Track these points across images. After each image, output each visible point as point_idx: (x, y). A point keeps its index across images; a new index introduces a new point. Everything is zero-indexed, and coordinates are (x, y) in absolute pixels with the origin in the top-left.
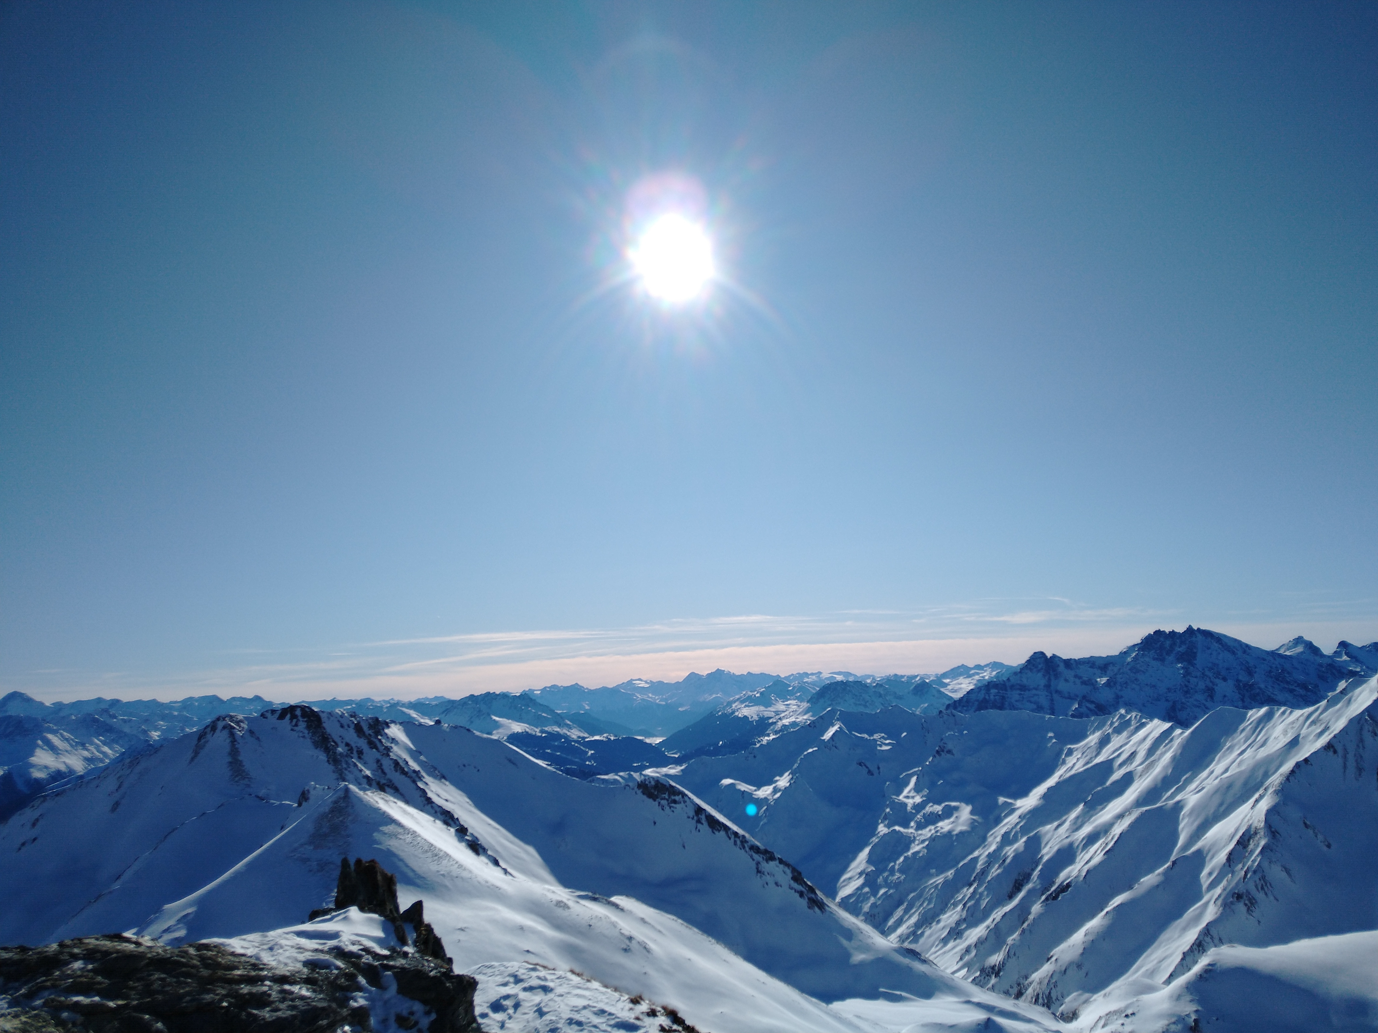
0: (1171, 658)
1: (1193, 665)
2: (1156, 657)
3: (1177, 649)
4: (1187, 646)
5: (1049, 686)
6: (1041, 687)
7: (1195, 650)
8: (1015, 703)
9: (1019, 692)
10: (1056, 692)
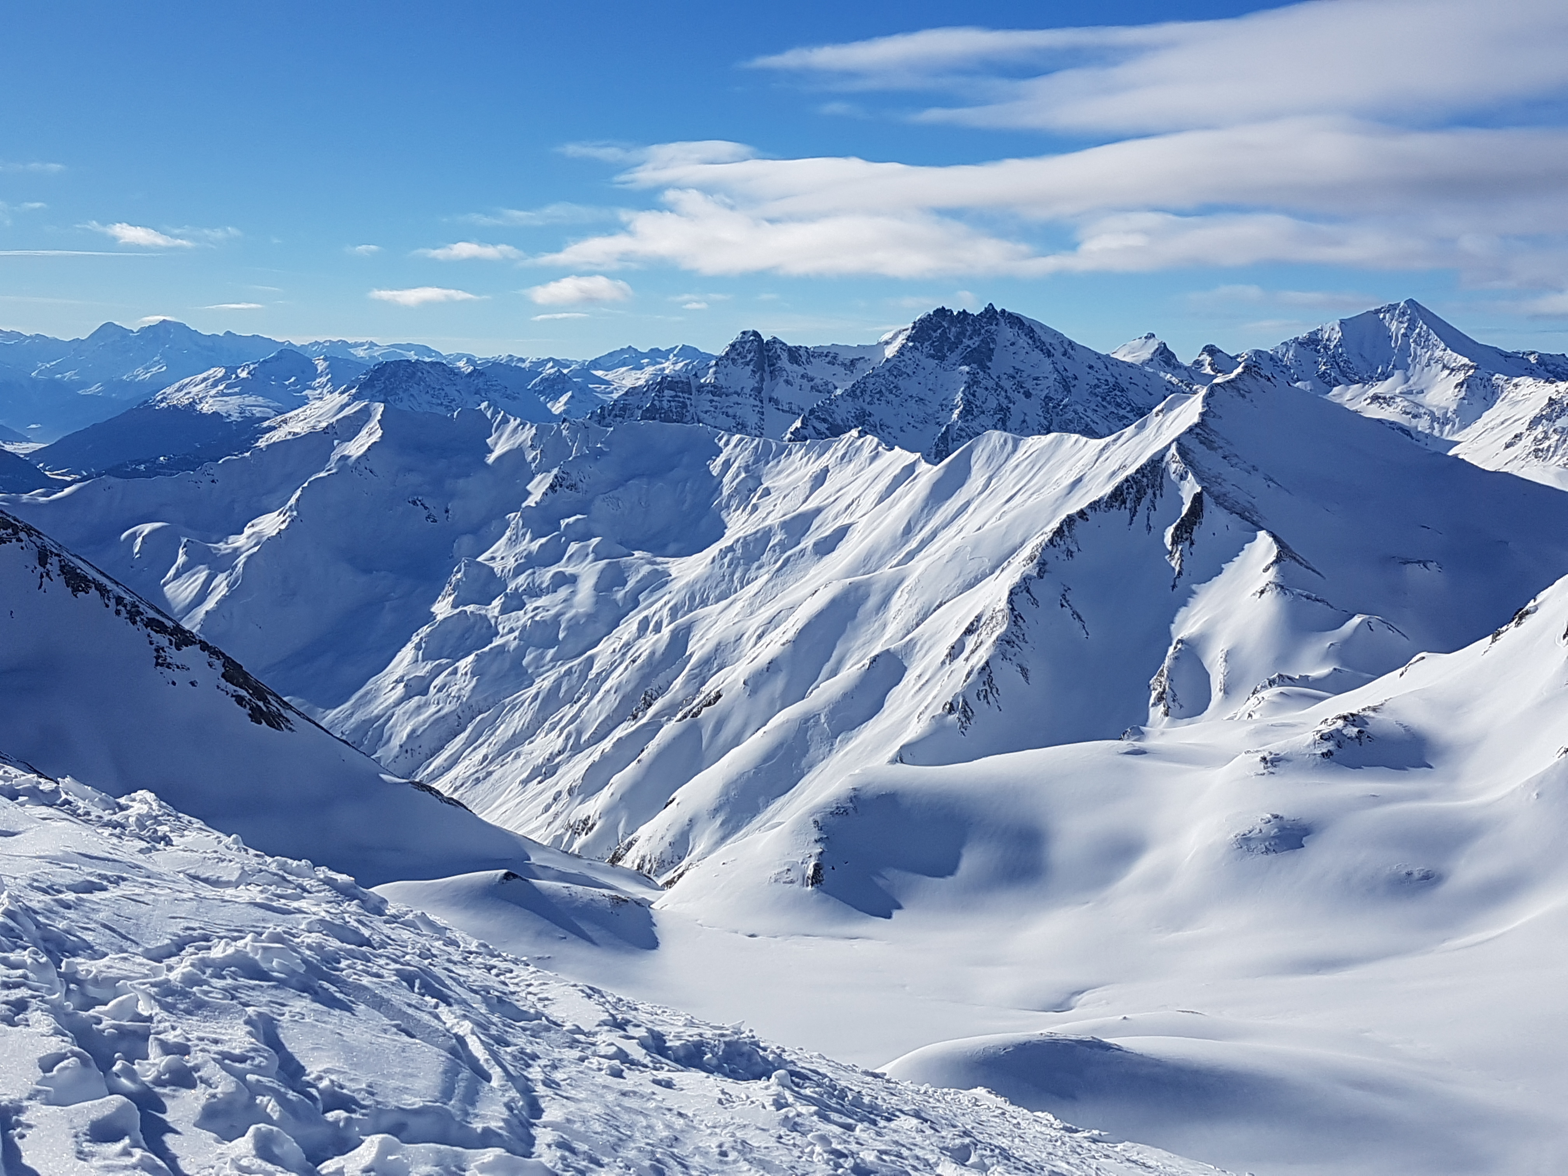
0: (953, 357)
1: (984, 368)
2: (932, 352)
3: (966, 341)
4: (981, 337)
5: (759, 390)
6: (747, 391)
7: (992, 346)
8: (701, 416)
9: (710, 397)
10: (770, 400)
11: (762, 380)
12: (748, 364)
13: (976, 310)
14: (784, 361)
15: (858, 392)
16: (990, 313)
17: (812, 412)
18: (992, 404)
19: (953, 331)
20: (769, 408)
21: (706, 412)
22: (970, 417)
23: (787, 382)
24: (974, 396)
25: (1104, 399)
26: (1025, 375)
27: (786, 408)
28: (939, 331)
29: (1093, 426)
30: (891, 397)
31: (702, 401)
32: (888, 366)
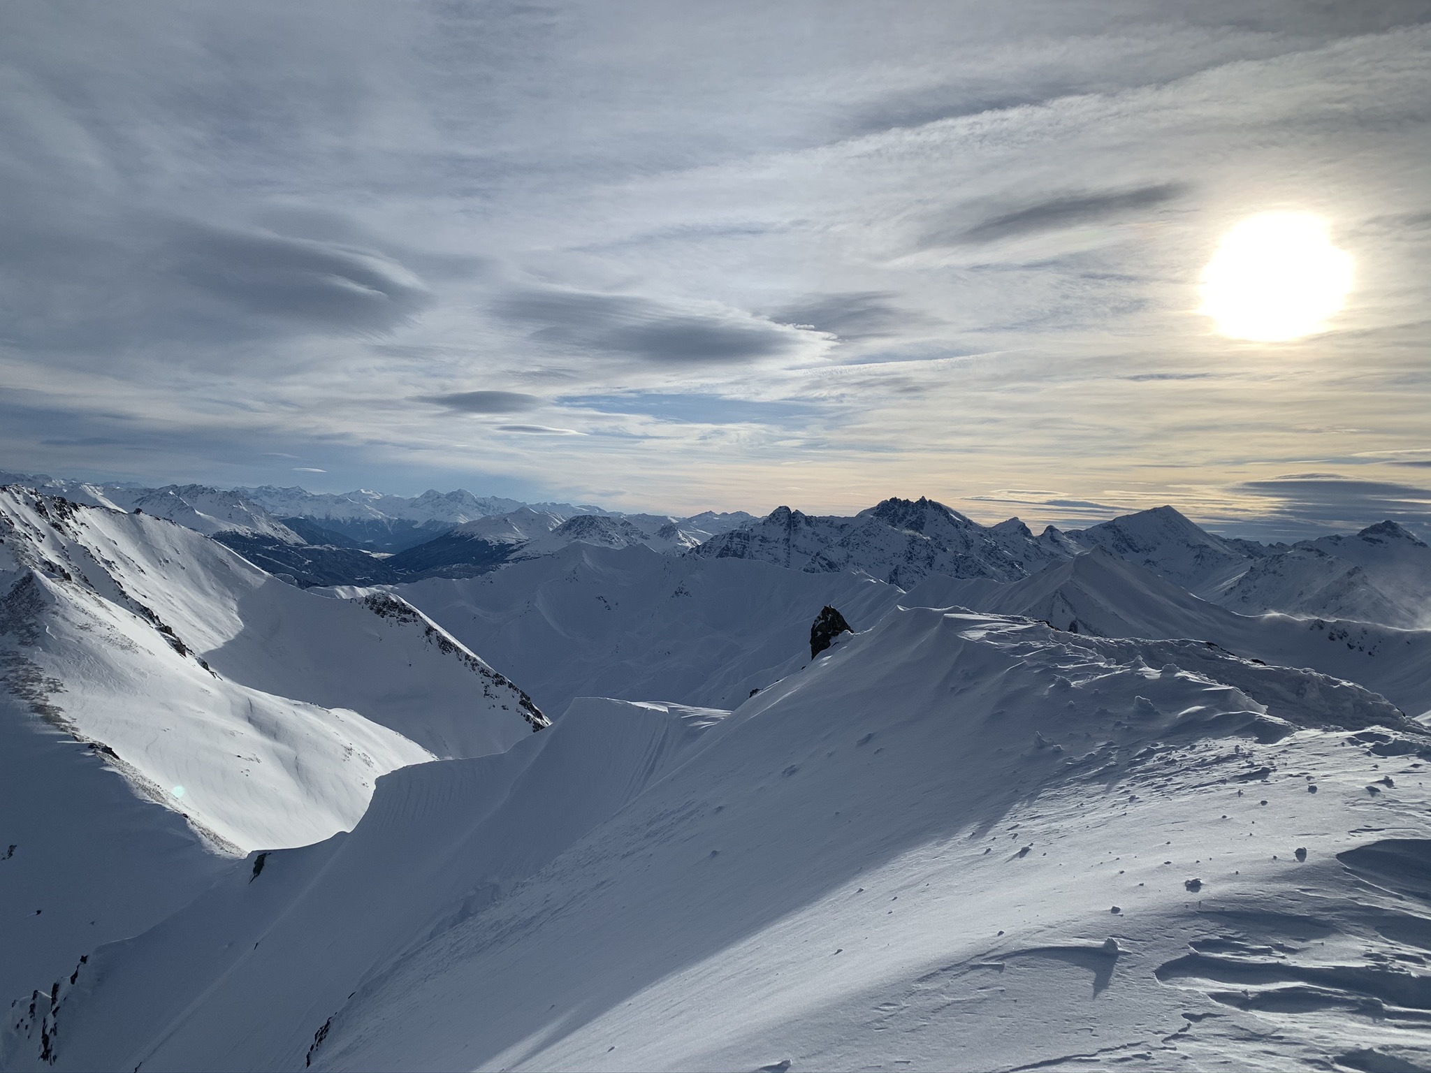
0: (901, 525)
2: (887, 521)
3: (908, 517)
4: (917, 515)
5: (788, 540)
6: (781, 540)
7: (923, 521)
8: (754, 553)
9: (760, 543)
10: (794, 546)
11: (790, 534)
12: (781, 525)
13: (914, 499)
14: (802, 525)
15: (845, 543)
16: (923, 502)
17: (818, 554)
18: (924, 554)
19: (901, 512)
20: (793, 550)
21: (757, 551)
22: (910, 561)
23: (804, 536)
24: (913, 549)
25: (989, 554)
26: (942, 538)
27: (803, 550)
28: (893, 511)
29: (984, 570)
30: (864, 548)
31: (755, 545)
32: (863, 529)
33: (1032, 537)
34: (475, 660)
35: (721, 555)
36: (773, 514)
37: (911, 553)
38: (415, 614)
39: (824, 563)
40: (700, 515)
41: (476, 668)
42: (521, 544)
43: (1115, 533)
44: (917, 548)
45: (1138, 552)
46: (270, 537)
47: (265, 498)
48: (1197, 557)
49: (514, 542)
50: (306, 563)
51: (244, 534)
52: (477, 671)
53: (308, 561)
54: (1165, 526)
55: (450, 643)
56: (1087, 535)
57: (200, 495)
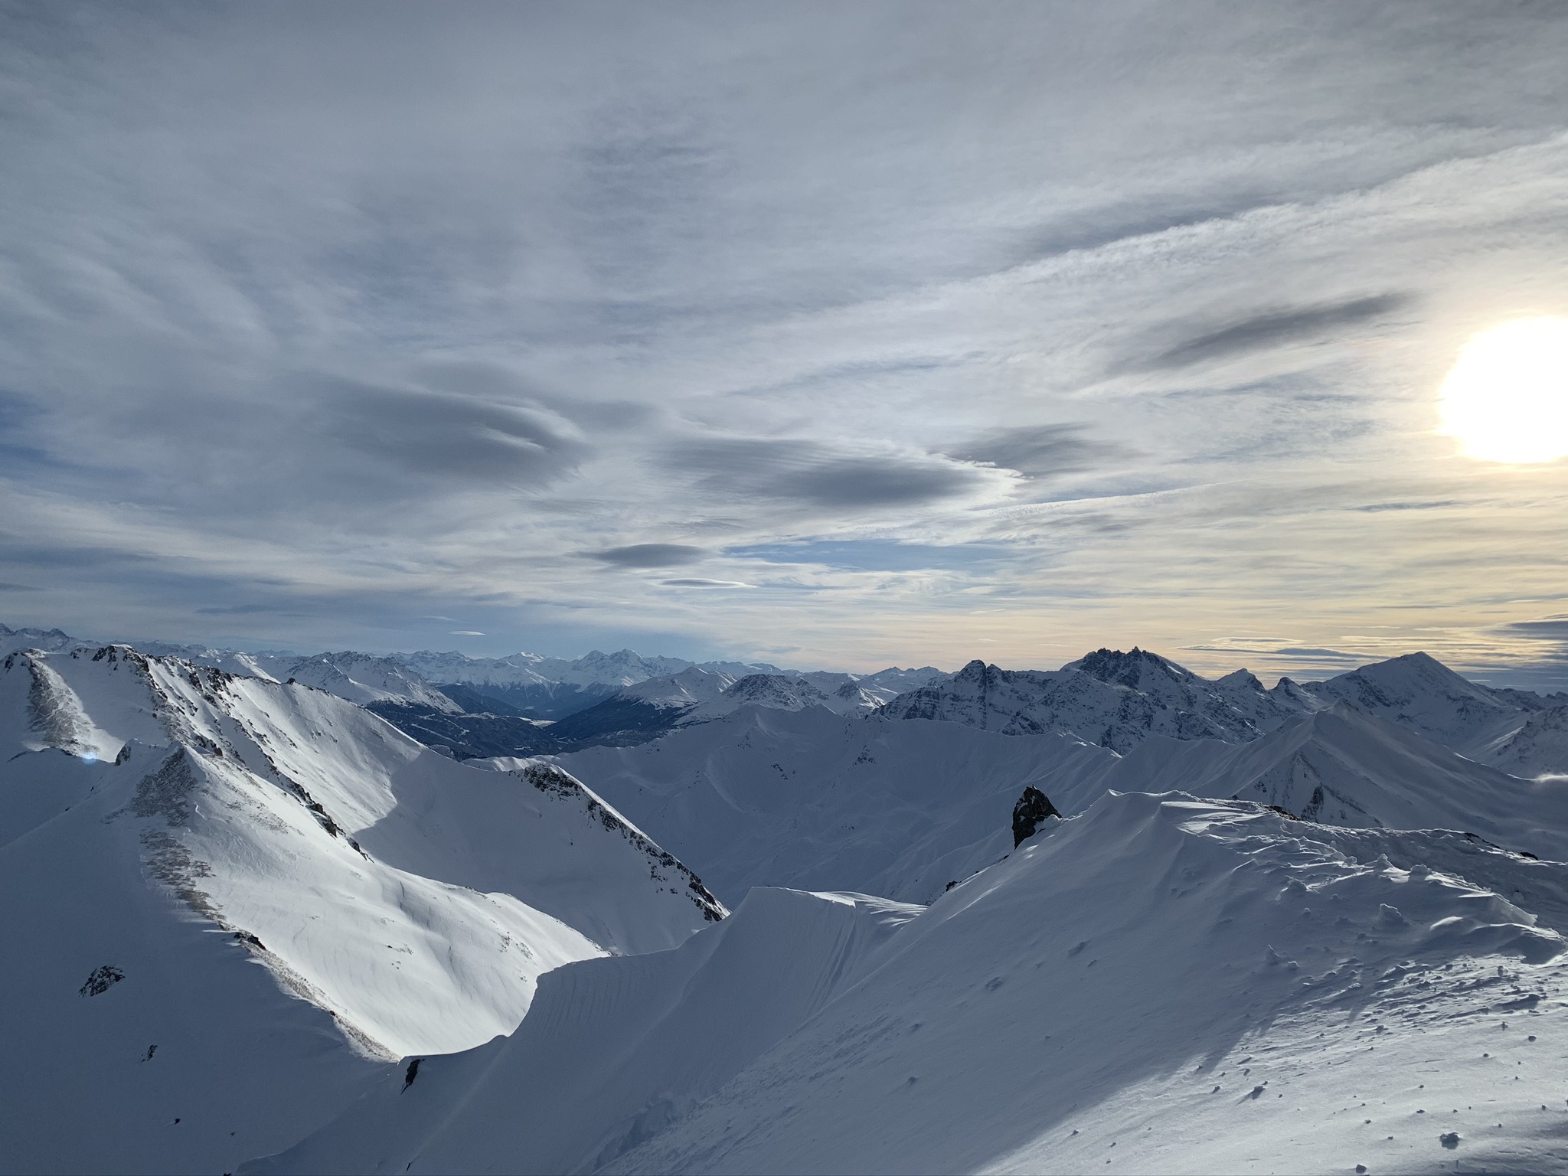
0: (1112, 680)
1: (1133, 688)
2: (1097, 675)
3: (1120, 671)
4: (1130, 668)
5: (983, 698)
6: (975, 699)
7: (1138, 674)
8: (946, 714)
9: (952, 702)
10: (990, 705)
11: (985, 691)
12: (975, 681)
13: (1126, 650)
14: (999, 681)
15: (1049, 702)
16: (1136, 652)
17: (1018, 714)
19: (1112, 664)
20: (990, 710)
21: (948, 712)
22: (1125, 721)
23: (1002, 694)
24: (1128, 707)
25: (1216, 712)
26: (1161, 693)
27: (1001, 710)
28: (1102, 664)
29: (1210, 730)
30: (1071, 706)
31: (946, 705)
32: (1069, 685)
33: (1263, 691)
34: (641, 837)
35: (908, 716)
36: (965, 670)
37: (1125, 711)
38: (577, 787)
39: (1026, 724)
40: (883, 672)
41: (642, 846)
42: (689, 708)
43: (1360, 684)
44: (1132, 705)
45: (1389, 706)
46: (426, 706)
47: (421, 664)
48: (1462, 710)
49: (681, 705)
50: (463, 733)
51: (399, 704)
52: (644, 850)
53: (465, 731)
54: (1420, 675)
55: (614, 819)
56: (1328, 688)
57: (354, 662)
